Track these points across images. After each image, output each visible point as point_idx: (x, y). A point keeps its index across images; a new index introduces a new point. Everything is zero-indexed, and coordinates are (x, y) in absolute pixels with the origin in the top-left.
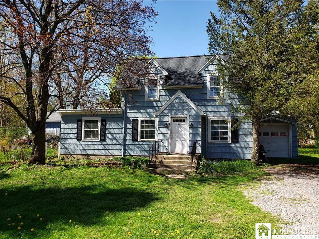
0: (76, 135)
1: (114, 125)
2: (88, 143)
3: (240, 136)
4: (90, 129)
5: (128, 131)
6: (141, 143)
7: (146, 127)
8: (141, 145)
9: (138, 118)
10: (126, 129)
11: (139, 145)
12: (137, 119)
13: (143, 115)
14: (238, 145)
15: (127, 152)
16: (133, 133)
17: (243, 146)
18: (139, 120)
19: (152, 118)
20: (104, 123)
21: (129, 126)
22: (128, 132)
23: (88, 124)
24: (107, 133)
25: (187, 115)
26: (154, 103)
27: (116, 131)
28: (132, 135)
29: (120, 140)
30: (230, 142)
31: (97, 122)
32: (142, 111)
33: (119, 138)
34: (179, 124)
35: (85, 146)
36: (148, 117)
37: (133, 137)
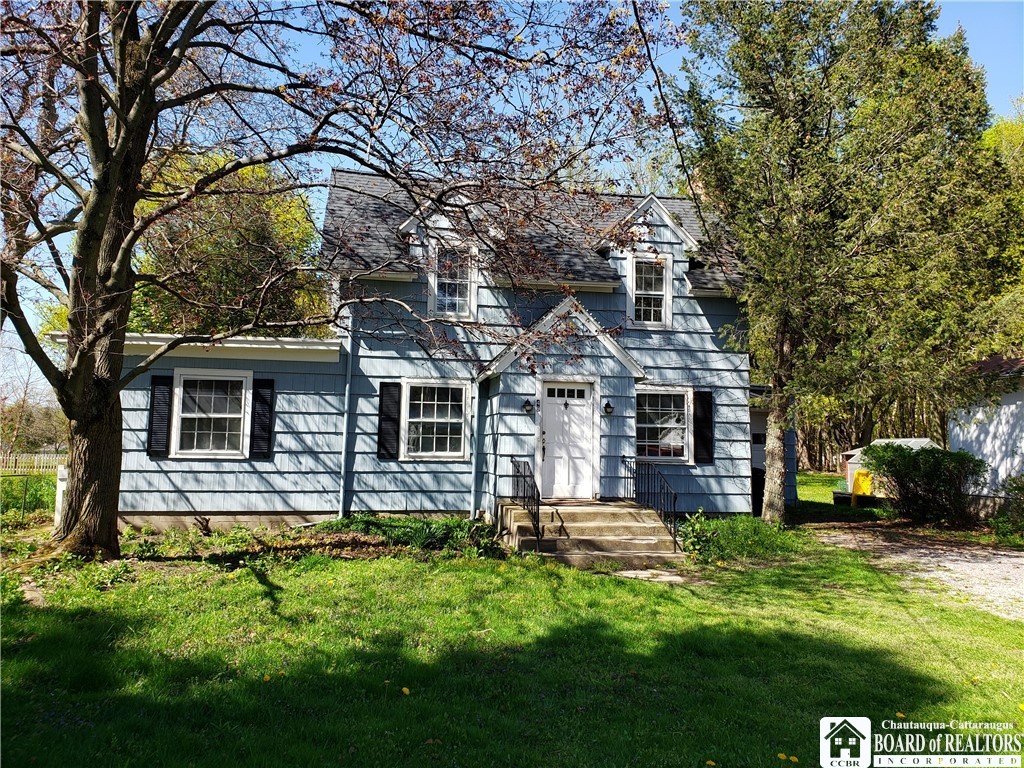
0: (144, 436)
1: (305, 402)
2: (196, 466)
3: (717, 444)
4: (204, 412)
5: (359, 424)
6: (408, 468)
7: (428, 410)
8: (407, 473)
9: (400, 377)
10: (353, 416)
11: (405, 472)
12: (397, 381)
13: (420, 370)
14: (709, 470)
15: (355, 498)
16: (381, 432)
17: (723, 473)
18: (404, 385)
19: (450, 382)
20: (266, 392)
21: (367, 406)
22: (361, 429)
23: (197, 396)
24: (277, 428)
25: (592, 374)
26: (459, 330)
27: (315, 423)
28: (376, 438)
29: (331, 456)
30: (692, 463)
31: (237, 386)
32: (413, 354)
33: (327, 450)
34: (566, 405)
35: (185, 480)
36: (437, 378)
37: (380, 444)
